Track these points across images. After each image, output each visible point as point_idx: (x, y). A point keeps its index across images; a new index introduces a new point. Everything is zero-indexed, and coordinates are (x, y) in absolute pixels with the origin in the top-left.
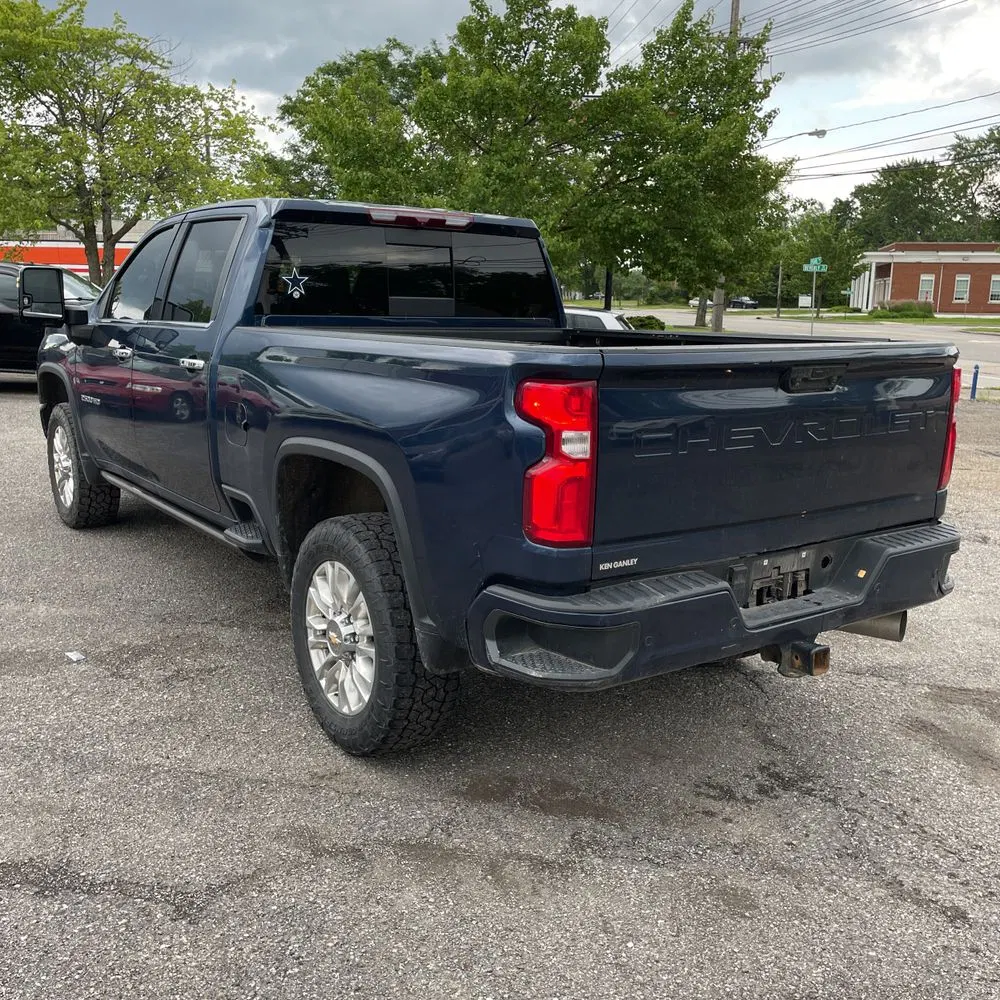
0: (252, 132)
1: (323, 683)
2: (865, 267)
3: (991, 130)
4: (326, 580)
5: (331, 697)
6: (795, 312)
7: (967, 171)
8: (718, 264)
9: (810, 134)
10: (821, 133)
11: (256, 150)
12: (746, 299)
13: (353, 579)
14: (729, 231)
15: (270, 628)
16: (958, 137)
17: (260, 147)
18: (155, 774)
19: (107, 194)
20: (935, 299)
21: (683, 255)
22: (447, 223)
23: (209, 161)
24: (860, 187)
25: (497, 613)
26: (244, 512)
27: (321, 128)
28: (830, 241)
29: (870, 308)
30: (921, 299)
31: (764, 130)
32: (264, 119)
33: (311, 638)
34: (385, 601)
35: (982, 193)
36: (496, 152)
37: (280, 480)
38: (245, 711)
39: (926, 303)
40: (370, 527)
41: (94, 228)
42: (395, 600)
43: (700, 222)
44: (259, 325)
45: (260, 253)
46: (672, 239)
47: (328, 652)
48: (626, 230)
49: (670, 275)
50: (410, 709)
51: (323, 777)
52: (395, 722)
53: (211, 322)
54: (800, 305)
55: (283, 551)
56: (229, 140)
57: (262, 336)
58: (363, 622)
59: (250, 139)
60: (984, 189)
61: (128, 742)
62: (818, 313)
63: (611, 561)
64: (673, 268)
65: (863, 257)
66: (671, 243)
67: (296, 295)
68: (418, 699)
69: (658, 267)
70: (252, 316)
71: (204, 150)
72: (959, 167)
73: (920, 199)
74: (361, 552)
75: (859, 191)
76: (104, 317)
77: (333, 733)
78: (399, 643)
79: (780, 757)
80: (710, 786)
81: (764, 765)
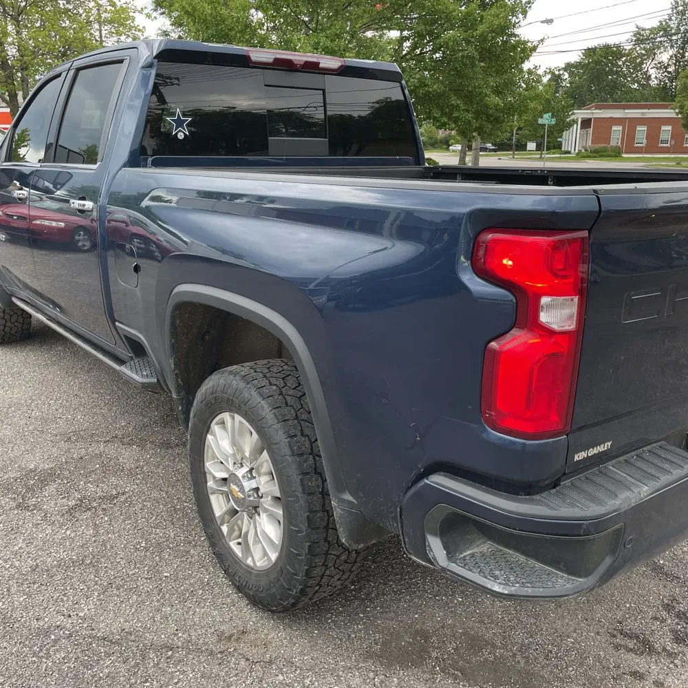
0: (134, 19)
1: (225, 529)
2: (575, 121)
3: (660, 22)
4: (225, 428)
5: (233, 545)
6: (525, 154)
7: (643, 52)
8: (488, 116)
9: (542, 22)
10: (549, 21)
11: (137, 33)
12: (489, 145)
13: (255, 435)
14: (498, 92)
15: (167, 445)
16: (637, 27)
17: (139, 30)
18: (55, 641)
19: (24, 68)
20: (622, 143)
21: (463, 110)
22: (321, 65)
23: (102, 41)
24: (568, 64)
25: (444, 509)
26: (137, 349)
27: (187, 13)
28: (550, 102)
29: (577, 151)
30: (613, 143)
31: (525, 13)
32: (142, 9)
33: (210, 483)
34: (294, 466)
35: (654, 67)
36: (322, 30)
37: (173, 325)
38: (147, 549)
39: (617, 147)
40: (273, 381)
41: (16, 95)
42: (305, 465)
43: (477, 84)
44: (145, 166)
45: (143, 94)
46: (455, 98)
47: (229, 501)
48: (421, 92)
49: (454, 126)
50: (323, 575)
51: (231, 636)
52: (307, 589)
53: (98, 163)
54: (528, 149)
55: (178, 393)
56: (116, 25)
57: (151, 177)
58: (267, 478)
59: (131, 24)
60: (655, 64)
61: (29, 596)
62: (541, 154)
63: (586, 448)
64: (456, 120)
65: (573, 114)
66: (454, 101)
67: (181, 136)
68: (330, 565)
69: (445, 119)
70: (137, 158)
71: (97, 33)
72: (638, 49)
73: (611, 72)
74: (266, 410)
75: (568, 67)
76: (5, 161)
77: (237, 584)
78: (311, 511)
79: (678, 590)
80: (625, 634)
81: (666, 601)
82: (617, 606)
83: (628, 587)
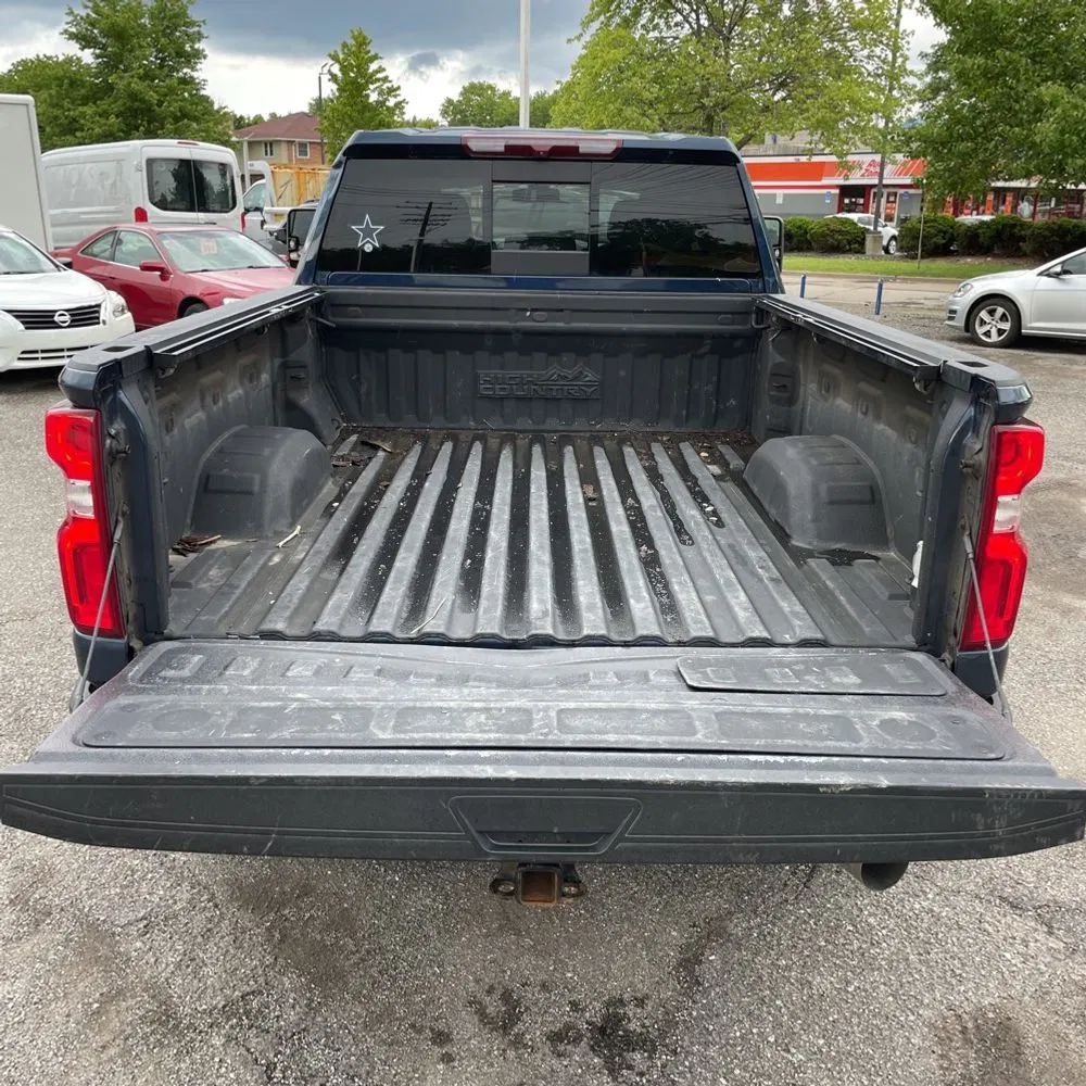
22: (581, 150)
67: (368, 248)
79: (670, 993)
80: (506, 997)
81: (625, 996)
82: (555, 969)
83: (610, 959)
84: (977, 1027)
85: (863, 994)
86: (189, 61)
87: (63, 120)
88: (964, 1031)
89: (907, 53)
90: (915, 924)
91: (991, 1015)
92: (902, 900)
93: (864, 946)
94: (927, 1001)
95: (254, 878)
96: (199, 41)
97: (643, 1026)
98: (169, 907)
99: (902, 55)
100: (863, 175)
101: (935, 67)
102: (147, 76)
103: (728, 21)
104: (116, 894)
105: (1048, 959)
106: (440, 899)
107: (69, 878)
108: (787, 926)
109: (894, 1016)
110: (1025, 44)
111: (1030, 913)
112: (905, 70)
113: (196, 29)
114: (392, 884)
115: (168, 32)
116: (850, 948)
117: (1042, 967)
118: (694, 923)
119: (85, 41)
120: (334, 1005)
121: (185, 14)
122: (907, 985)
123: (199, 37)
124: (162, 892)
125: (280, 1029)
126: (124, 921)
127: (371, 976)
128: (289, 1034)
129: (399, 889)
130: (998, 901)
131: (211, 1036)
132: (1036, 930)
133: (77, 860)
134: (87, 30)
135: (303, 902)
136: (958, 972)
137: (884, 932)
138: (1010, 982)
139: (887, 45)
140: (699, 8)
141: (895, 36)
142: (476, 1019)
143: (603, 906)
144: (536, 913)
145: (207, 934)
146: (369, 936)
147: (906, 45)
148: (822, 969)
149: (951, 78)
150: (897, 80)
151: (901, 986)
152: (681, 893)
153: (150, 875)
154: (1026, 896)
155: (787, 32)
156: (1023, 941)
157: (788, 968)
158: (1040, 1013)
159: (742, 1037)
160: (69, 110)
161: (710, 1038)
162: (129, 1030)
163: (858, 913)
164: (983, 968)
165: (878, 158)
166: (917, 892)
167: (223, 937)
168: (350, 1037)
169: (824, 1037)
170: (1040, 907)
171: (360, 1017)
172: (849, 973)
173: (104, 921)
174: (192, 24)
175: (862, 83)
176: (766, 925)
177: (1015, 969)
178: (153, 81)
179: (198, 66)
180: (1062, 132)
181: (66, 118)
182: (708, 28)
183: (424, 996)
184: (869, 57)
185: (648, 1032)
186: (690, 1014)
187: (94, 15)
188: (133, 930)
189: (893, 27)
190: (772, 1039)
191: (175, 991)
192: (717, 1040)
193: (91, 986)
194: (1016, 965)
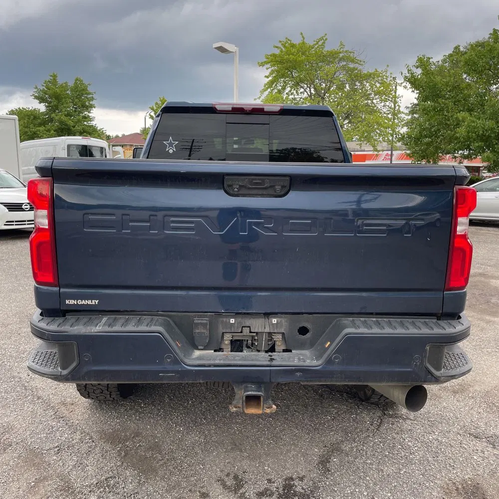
22: (265, 110)
67: (171, 151)
79: (315, 475)
80: (236, 477)
81: (294, 476)
82: (259, 466)
83: (286, 461)
84: (464, 488)
85: (408, 474)
86: (88, 109)
87: (29, 133)
88: (457, 489)
89: (400, 104)
90: (430, 445)
91: (469, 483)
92: (424, 435)
93: (407, 454)
94: (438, 477)
95: (112, 430)
96: (92, 101)
97: (303, 488)
98: (69, 442)
99: (398, 105)
100: (383, 160)
101: (412, 112)
102: (69, 115)
103: (323, 92)
104: (44, 437)
105: (495, 459)
106: (203, 437)
107: (21, 431)
108: (369, 446)
109: (424, 483)
110: (450, 97)
111: (484, 440)
112: (400, 111)
113: (91, 96)
114: (179, 431)
115: (79, 97)
116: (400, 455)
117: (492, 462)
118: (326, 446)
119: (41, 100)
120: (152, 482)
121: (86, 89)
122: (429, 470)
123: (93, 99)
124: (66, 436)
125: (125, 492)
126: (47, 448)
127: (170, 470)
128: (129, 495)
129: (183, 433)
130: (468, 435)
131: (90, 496)
132: (487, 447)
133: (24, 423)
134: (42, 95)
135: (136, 439)
136: (452, 464)
137: (416, 448)
138: (477, 468)
139: (391, 101)
140: (310, 86)
141: (395, 97)
142: (221, 488)
143: (281, 439)
144: (249, 442)
145: (89, 453)
146: (168, 453)
147: (400, 101)
148: (388, 464)
149: (419, 117)
150: (397, 116)
151: (426, 470)
152: (318, 433)
153: (60, 429)
154: (481, 433)
155: (348, 96)
156: (482, 451)
157: (371, 464)
158: (492, 481)
159: (351, 493)
160: (32, 128)
161: (336, 494)
162: (49, 494)
163: (403, 441)
164: (464, 463)
165: (389, 152)
166: (430, 432)
167: (96, 454)
168: (159, 496)
169: (390, 493)
170: (488, 437)
171: (164, 487)
172: (401, 466)
173: (38, 448)
174: (89, 94)
175: (382, 117)
176: (360, 446)
177: (479, 463)
178: (71, 117)
179: (92, 111)
180: (468, 132)
181: (31, 132)
182: (315, 94)
183: (195, 478)
184: (384, 106)
185: (305, 491)
186: (325, 484)
187: (46, 89)
188: (52, 452)
189: (394, 94)
190: (365, 494)
191: (73, 478)
192: (339, 494)
193: (31, 476)
194: (479, 462)
